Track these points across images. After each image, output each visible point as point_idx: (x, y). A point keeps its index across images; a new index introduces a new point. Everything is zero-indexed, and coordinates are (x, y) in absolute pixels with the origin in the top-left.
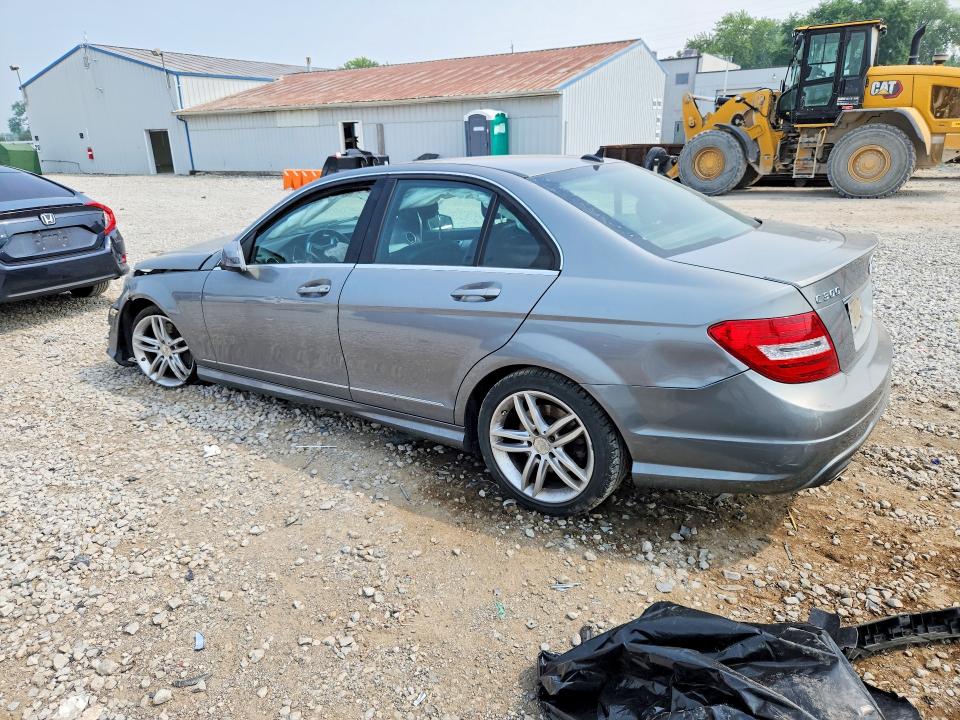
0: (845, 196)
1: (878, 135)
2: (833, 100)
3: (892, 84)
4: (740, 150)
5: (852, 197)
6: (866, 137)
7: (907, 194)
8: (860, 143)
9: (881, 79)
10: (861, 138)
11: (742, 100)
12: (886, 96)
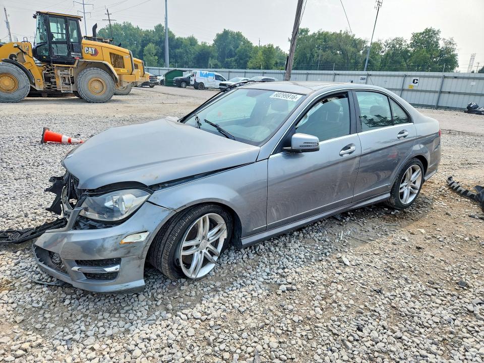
0: (90, 102)
1: (98, 73)
2: (69, 54)
3: (93, 49)
4: (25, 75)
5: (93, 102)
6: (93, 74)
7: (114, 101)
8: (91, 76)
9: (88, 46)
10: (91, 74)
11: (18, 47)
12: (92, 55)
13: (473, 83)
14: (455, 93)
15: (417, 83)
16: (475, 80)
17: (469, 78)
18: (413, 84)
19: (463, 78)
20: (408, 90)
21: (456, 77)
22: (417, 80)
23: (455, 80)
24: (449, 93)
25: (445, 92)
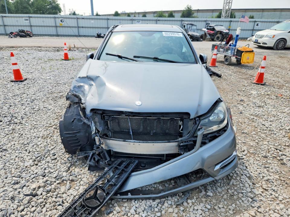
13: (92, 21)
14: (85, 27)
15: (63, 22)
16: (93, 20)
17: (90, 19)
18: (61, 23)
19: (87, 19)
20: (60, 27)
21: (83, 18)
22: (63, 20)
23: (83, 20)
24: (83, 27)
25: (80, 27)
